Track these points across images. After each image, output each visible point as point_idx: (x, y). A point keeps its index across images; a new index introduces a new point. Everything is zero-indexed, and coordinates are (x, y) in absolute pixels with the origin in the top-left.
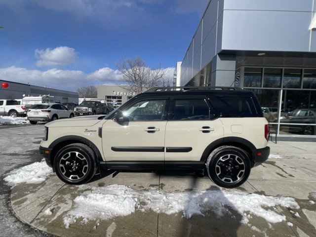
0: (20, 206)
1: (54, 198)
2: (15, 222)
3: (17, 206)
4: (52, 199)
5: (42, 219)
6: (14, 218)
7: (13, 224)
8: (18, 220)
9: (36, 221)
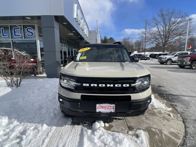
0: (178, 132)
1: (160, 116)
2: (188, 127)
3: (179, 135)
4: (162, 117)
5: (176, 117)
6: (187, 130)
7: (190, 127)
8: (186, 127)
9: (179, 119)
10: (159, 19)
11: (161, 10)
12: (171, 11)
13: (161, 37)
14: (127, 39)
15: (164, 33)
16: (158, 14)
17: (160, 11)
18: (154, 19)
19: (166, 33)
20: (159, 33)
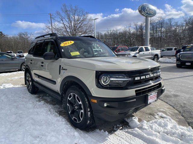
10: (63, 14)
11: (65, 6)
12: (74, 8)
13: (68, 33)
14: (24, 35)
15: (70, 29)
16: (62, 9)
17: (63, 6)
18: (58, 14)
19: (72, 30)
20: (66, 29)
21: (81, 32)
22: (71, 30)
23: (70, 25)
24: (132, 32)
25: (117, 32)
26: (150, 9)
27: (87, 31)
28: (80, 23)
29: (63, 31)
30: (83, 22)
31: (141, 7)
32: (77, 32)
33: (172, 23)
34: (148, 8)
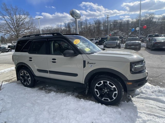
20: (9, 25)
21: (24, 28)
22: (14, 26)
23: (13, 22)
24: (63, 29)
25: (52, 29)
26: (77, 13)
27: (29, 28)
28: (22, 20)
29: (6, 27)
30: (24, 20)
31: (71, 11)
32: (20, 28)
33: (87, 23)
34: (76, 12)
